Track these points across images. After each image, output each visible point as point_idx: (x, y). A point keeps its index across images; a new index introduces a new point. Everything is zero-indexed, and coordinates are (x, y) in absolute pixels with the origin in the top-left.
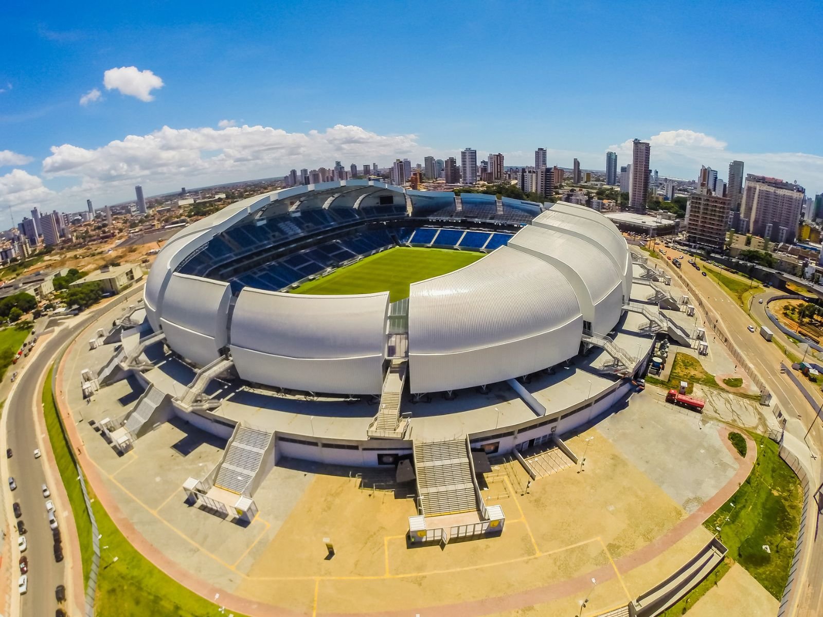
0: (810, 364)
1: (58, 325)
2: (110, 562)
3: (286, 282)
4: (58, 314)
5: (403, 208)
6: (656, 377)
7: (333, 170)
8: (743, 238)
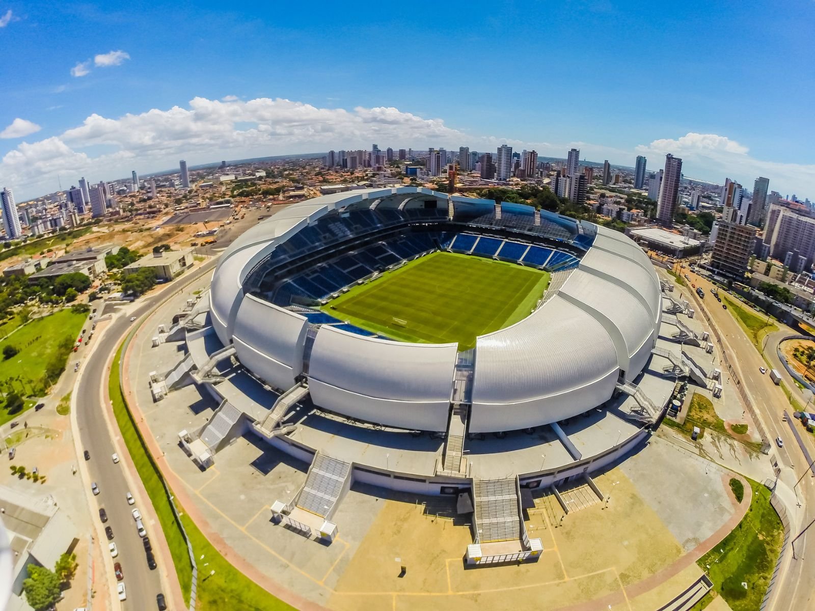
0: (810, 414)
1: (115, 311)
2: (208, 575)
3: (337, 285)
4: (115, 299)
5: (446, 212)
6: (674, 419)
7: (370, 154)
8: (762, 266)
